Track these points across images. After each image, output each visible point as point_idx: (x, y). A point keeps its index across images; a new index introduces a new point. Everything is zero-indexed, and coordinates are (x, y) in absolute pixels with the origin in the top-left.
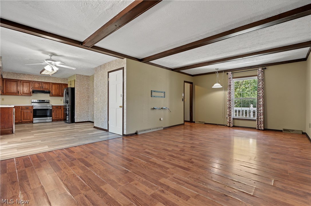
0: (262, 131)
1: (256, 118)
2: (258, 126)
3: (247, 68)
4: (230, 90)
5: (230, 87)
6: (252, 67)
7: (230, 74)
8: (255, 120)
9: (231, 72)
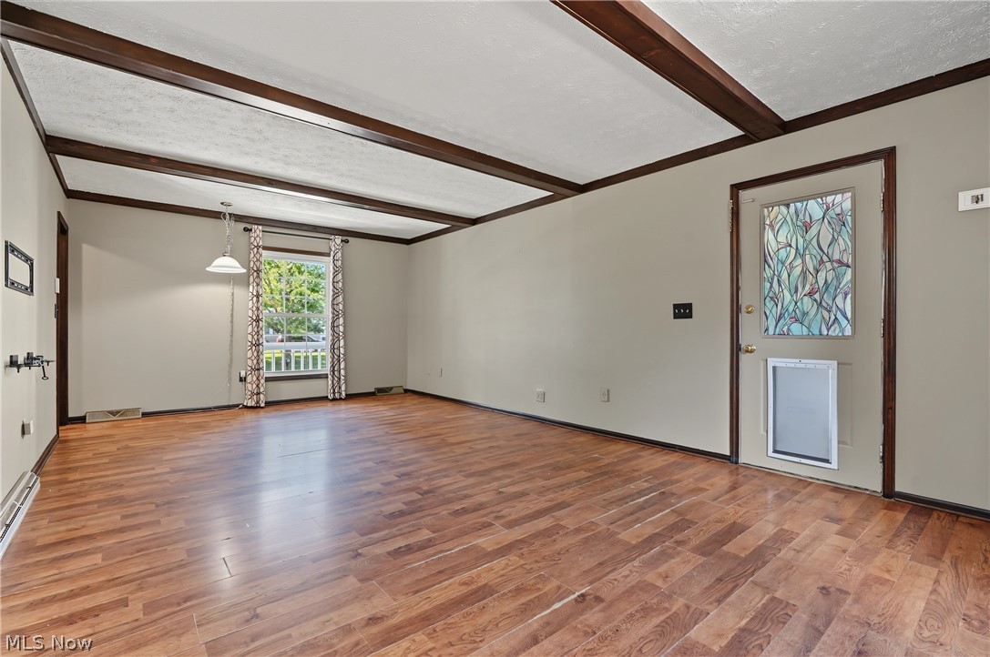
0: (343, 403)
1: (327, 370)
2: (334, 390)
3: (304, 228)
4: (258, 285)
5: (258, 277)
6: (319, 229)
7: (258, 231)
8: (326, 376)
9: (260, 227)
